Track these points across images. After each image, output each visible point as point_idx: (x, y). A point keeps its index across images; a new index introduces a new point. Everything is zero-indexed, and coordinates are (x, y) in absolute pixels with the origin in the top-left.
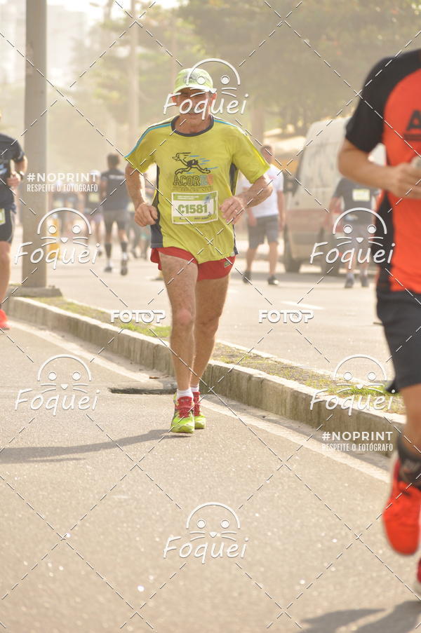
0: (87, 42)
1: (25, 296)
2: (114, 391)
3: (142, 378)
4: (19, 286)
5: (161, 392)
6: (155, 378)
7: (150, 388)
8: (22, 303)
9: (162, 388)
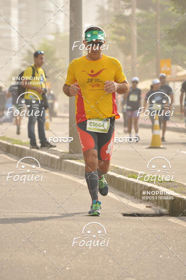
0: (106, 7)
1: (71, 159)
2: (125, 215)
3: (142, 207)
4: (67, 153)
5: (153, 215)
6: (149, 207)
7: (147, 213)
8: (69, 163)
9: (154, 213)
